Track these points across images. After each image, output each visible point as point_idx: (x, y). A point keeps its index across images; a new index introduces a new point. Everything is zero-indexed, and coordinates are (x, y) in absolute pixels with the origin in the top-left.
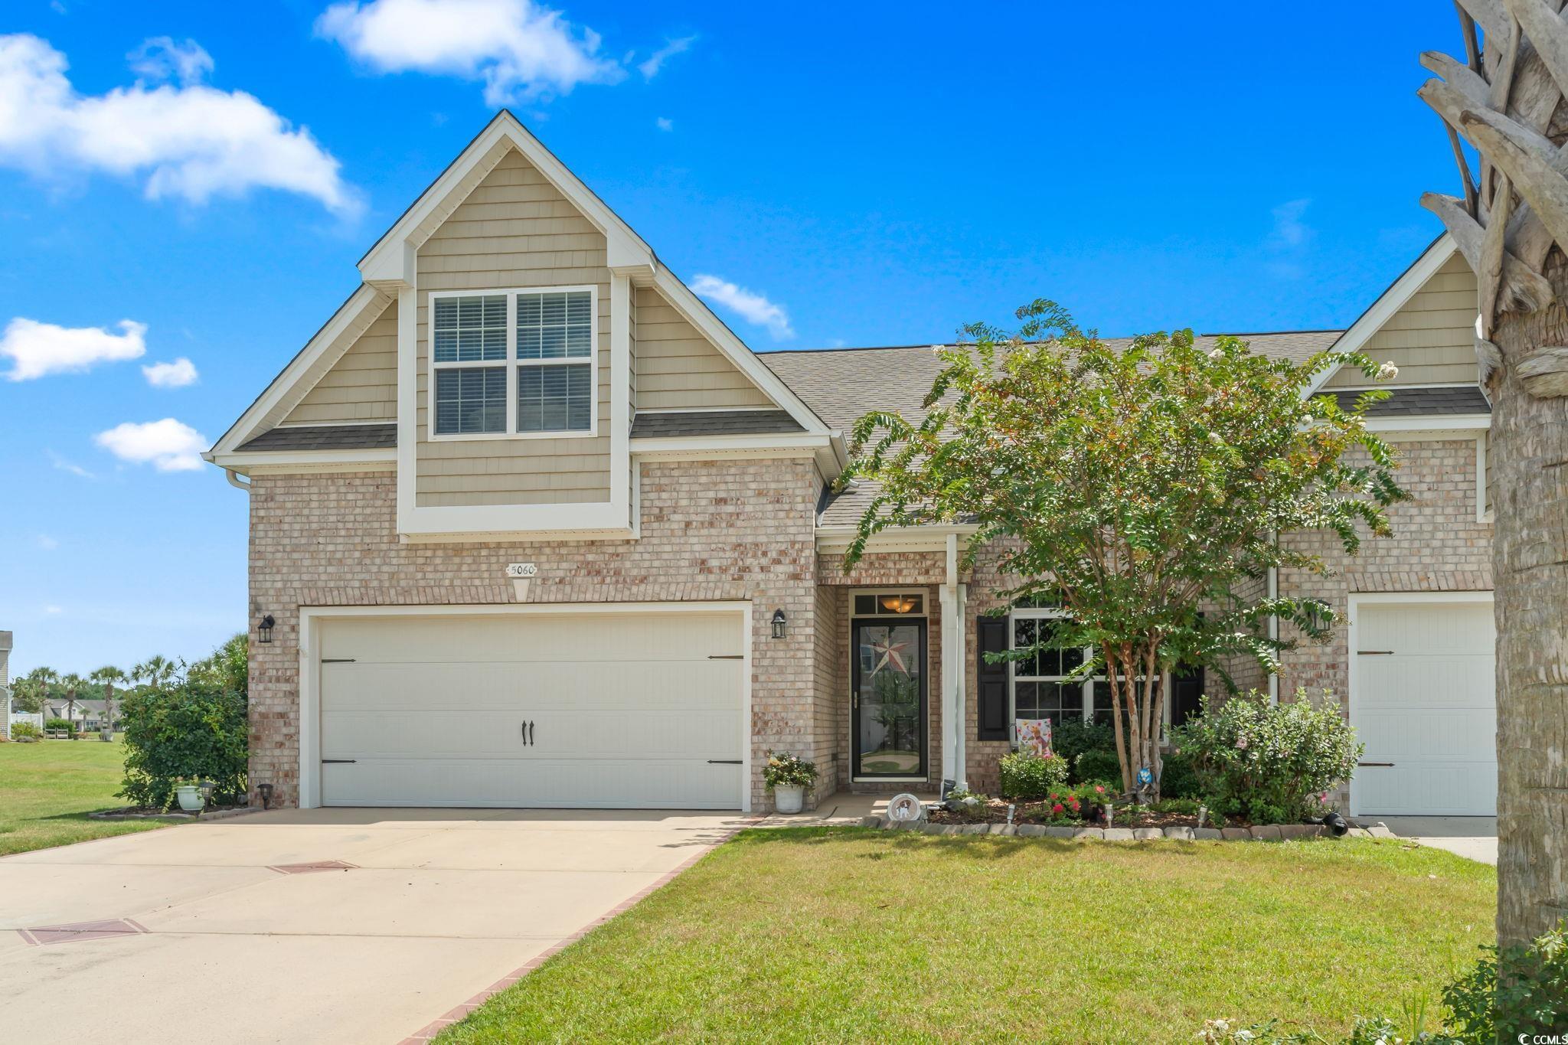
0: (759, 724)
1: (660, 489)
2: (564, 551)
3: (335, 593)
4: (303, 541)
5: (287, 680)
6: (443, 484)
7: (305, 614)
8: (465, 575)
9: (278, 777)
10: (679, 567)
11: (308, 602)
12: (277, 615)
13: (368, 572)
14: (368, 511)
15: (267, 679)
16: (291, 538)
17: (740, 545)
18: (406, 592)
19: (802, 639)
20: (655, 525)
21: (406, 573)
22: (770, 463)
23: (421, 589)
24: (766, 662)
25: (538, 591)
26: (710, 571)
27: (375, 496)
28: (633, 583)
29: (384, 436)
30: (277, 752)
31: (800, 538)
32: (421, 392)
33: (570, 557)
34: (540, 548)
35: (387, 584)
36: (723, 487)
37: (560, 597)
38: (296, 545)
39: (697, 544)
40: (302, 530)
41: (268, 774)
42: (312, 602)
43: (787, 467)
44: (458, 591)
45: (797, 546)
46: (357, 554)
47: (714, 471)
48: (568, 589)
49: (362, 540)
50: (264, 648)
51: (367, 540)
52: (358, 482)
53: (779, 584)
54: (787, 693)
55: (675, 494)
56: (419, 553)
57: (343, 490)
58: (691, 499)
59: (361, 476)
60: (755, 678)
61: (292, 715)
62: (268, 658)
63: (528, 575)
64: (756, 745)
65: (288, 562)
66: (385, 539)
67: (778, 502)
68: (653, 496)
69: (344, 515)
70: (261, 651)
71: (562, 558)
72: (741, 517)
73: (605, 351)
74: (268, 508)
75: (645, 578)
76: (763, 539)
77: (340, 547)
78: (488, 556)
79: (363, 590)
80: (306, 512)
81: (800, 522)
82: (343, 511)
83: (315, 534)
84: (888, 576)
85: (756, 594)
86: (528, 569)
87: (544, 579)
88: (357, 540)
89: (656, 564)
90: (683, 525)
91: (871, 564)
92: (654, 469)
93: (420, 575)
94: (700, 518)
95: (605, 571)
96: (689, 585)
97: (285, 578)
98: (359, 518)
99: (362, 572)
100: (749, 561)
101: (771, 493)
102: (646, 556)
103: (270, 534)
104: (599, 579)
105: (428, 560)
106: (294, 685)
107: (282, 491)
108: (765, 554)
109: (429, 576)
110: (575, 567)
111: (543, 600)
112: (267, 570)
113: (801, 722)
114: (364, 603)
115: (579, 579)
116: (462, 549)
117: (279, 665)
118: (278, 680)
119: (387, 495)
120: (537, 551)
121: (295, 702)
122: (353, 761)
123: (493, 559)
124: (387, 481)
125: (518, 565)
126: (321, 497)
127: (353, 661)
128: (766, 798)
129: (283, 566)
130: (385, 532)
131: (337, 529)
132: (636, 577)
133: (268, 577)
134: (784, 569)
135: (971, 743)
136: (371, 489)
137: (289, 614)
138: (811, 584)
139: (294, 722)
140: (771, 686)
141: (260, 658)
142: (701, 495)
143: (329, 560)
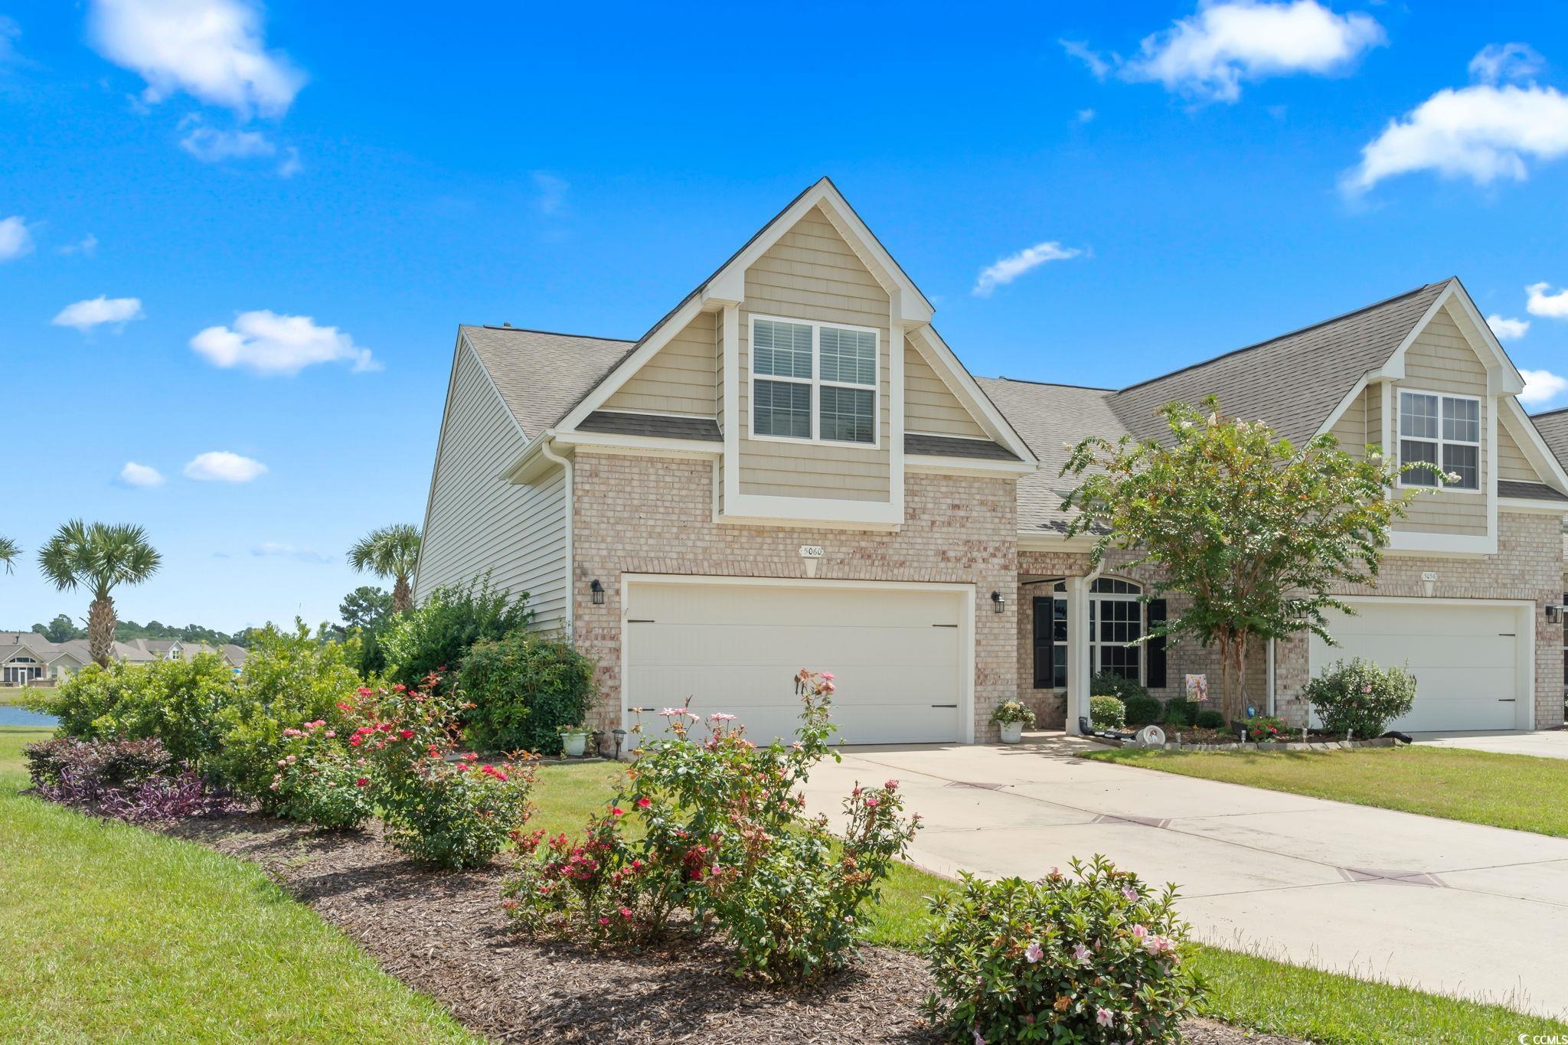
0: (982, 677)
1: (917, 494)
2: (843, 538)
3: (656, 562)
4: (626, 515)
5: (612, 638)
6: (762, 477)
7: (626, 579)
8: (766, 552)
9: (604, 725)
10: (927, 556)
11: (631, 570)
12: (602, 580)
13: (684, 545)
14: (684, 493)
15: (593, 637)
16: (614, 511)
17: (969, 541)
18: (718, 564)
19: (1009, 614)
20: (914, 522)
21: (717, 548)
22: (988, 480)
23: (730, 563)
24: (986, 631)
25: (824, 569)
26: (948, 560)
27: (689, 481)
28: (895, 566)
29: (710, 430)
30: (603, 702)
31: (1009, 539)
32: (743, 397)
33: (848, 543)
34: (826, 534)
35: (700, 557)
36: (957, 496)
37: (841, 575)
38: (621, 519)
39: (939, 538)
40: (625, 506)
41: (598, 723)
42: (635, 568)
43: (999, 485)
44: (761, 565)
45: (1007, 545)
46: (675, 530)
47: (951, 483)
49: (679, 517)
50: (591, 608)
51: (683, 518)
52: (674, 467)
53: (995, 572)
54: (1000, 654)
55: (924, 498)
56: (728, 532)
57: (661, 472)
58: (935, 503)
59: (678, 462)
60: (978, 643)
61: (616, 670)
62: (595, 618)
63: (817, 556)
64: (979, 694)
65: (612, 533)
66: (699, 518)
67: (994, 510)
68: (912, 499)
69: (662, 495)
70: (587, 611)
71: (842, 543)
72: (970, 520)
73: (886, 382)
74: (593, 483)
75: (904, 563)
76: (984, 538)
77: (659, 523)
78: (784, 538)
79: (680, 561)
80: (628, 489)
81: (1008, 527)
82: (661, 491)
83: (637, 509)
84: (1047, 569)
85: (980, 579)
86: (816, 551)
87: (828, 560)
88: (675, 517)
90: (930, 523)
91: (1036, 559)
92: (917, 479)
93: (728, 551)
94: (942, 519)
95: (874, 556)
96: (934, 570)
97: (610, 547)
98: (676, 499)
99: (679, 546)
100: (975, 554)
102: (904, 546)
103: (595, 506)
104: (868, 562)
105: (736, 538)
106: (618, 643)
107: (606, 468)
108: (985, 549)
109: (736, 552)
110: (852, 551)
111: (828, 577)
112: (591, 539)
113: (1009, 676)
114: (681, 572)
115: (855, 562)
116: (763, 531)
117: (605, 625)
118: (604, 638)
119: (700, 480)
120: (823, 536)
121: (618, 658)
122: (653, 710)
123: (789, 541)
124: (699, 468)
125: (809, 547)
126: (642, 477)
127: (653, 621)
128: (986, 732)
129: (607, 536)
130: (699, 512)
131: (656, 506)
132: (896, 562)
133: (593, 545)
134: (998, 561)
135: (1029, 691)
136: (686, 474)
137: (613, 579)
138: (1015, 573)
139: (617, 675)
140: (989, 648)
141: (586, 618)
142: (942, 501)
143: (650, 533)
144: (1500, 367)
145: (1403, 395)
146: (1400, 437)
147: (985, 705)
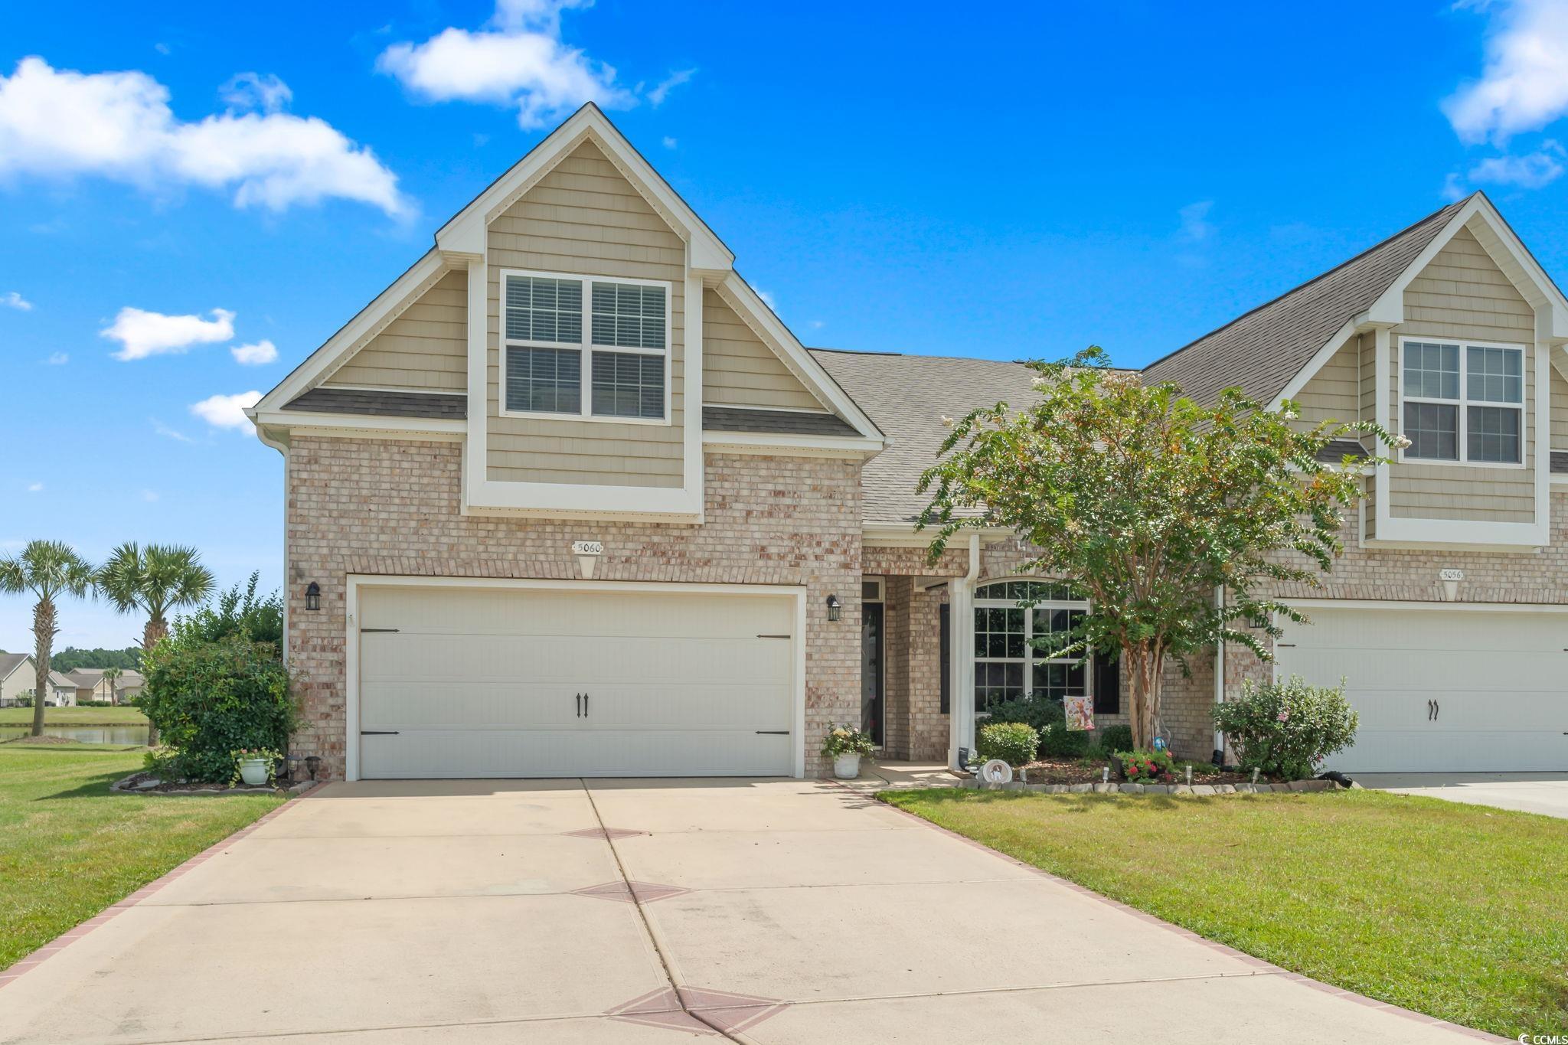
0: (813, 699)
1: (723, 478)
2: (630, 531)
3: (389, 562)
4: (352, 507)
5: (334, 650)
6: (516, 460)
7: (352, 582)
8: (529, 550)
9: (323, 749)
10: (741, 552)
11: (358, 570)
12: (322, 582)
13: (425, 542)
14: (425, 480)
15: (310, 647)
16: (338, 503)
17: (796, 535)
18: (467, 564)
19: (851, 622)
20: (718, 512)
21: (466, 546)
22: (823, 461)
23: (483, 562)
24: (819, 642)
25: (605, 568)
26: (769, 557)
27: (432, 466)
28: (697, 564)
29: (454, 407)
30: (322, 723)
31: (850, 531)
32: (492, 367)
33: (636, 538)
34: (607, 527)
35: (446, 555)
36: (781, 480)
37: (626, 576)
38: (345, 511)
39: (757, 531)
40: (351, 496)
41: (312, 746)
42: (363, 569)
43: (838, 466)
44: (522, 565)
45: (847, 538)
46: (413, 524)
47: (773, 465)
48: (634, 568)
49: (418, 510)
50: (307, 615)
51: (424, 510)
52: (413, 450)
53: (832, 572)
54: (838, 670)
55: (736, 484)
56: (480, 526)
57: (397, 457)
58: (752, 490)
59: (418, 444)
60: (809, 657)
61: (339, 686)
62: (312, 626)
63: (595, 553)
64: (810, 717)
65: (334, 528)
66: (444, 511)
67: (831, 497)
68: (716, 484)
69: (399, 483)
70: (303, 618)
71: (627, 539)
72: (798, 509)
73: (679, 345)
74: (312, 471)
75: (709, 561)
76: (818, 531)
77: (394, 516)
78: (553, 533)
79: (420, 560)
80: (355, 477)
81: (851, 517)
82: (397, 479)
83: (366, 500)
85: (811, 580)
86: (594, 547)
87: (610, 558)
88: (413, 509)
89: (719, 548)
90: (744, 514)
91: (895, 556)
92: (717, 460)
93: (481, 548)
94: (760, 508)
95: (670, 553)
96: (750, 570)
97: (332, 545)
98: (415, 488)
99: (418, 542)
100: (804, 550)
101: (825, 489)
102: (710, 541)
103: (314, 497)
104: (662, 560)
105: (490, 533)
106: (341, 656)
107: (327, 454)
108: (819, 544)
109: (490, 549)
110: (641, 547)
111: (609, 578)
112: (311, 535)
113: (850, 697)
114: (421, 573)
115: (645, 560)
116: (526, 525)
117: (324, 634)
118: (323, 649)
119: (446, 466)
120: (603, 530)
121: (342, 672)
122: (396, 733)
123: (559, 536)
124: (445, 452)
125: (584, 543)
126: (372, 464)
127: (396, 631)
128: (818, 765)
129: (329, 531)
130: (444, 503)
131: (390, 497)
132: (700, 560)
133: (311, 542)
134: (836, 558)
135: (935, 716)
136: (429, 459)
137: (335, 581)
138: (860, 572)
139: (340, 693)
140: (824, 663)
141: (302, 626)
142: (760, 486)
143: (382, 528)
144: (1549, 305)
145: (1406, 344)
146: (1402, 399)
147: (819, 732)
